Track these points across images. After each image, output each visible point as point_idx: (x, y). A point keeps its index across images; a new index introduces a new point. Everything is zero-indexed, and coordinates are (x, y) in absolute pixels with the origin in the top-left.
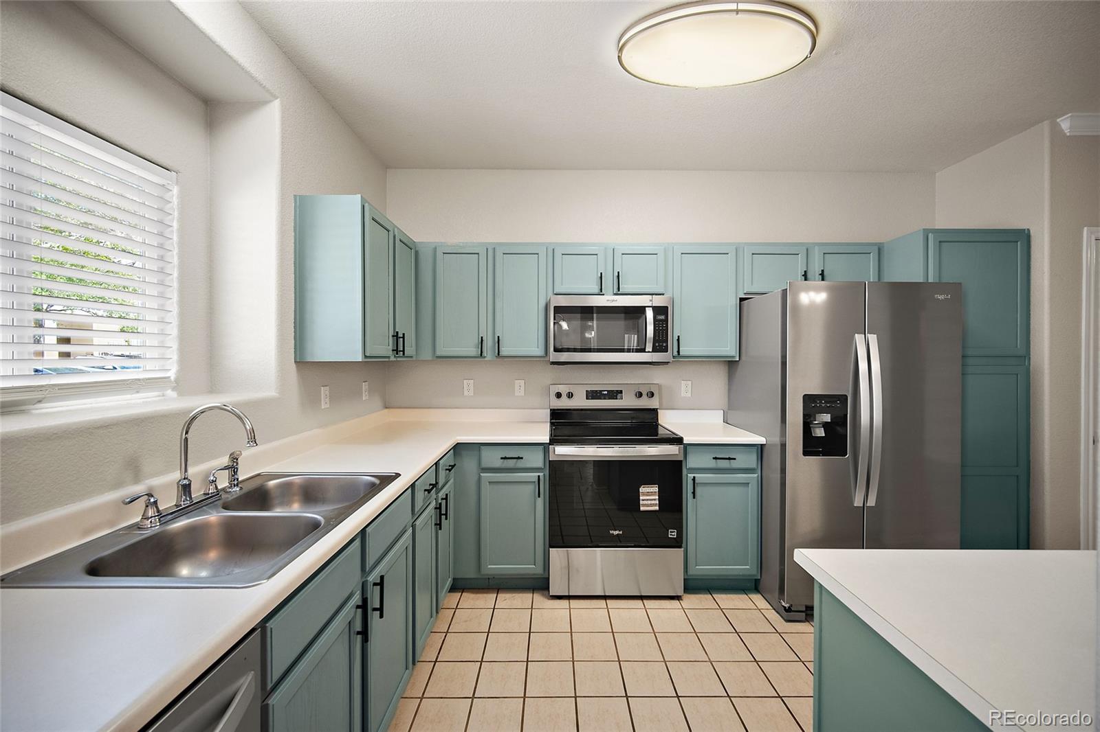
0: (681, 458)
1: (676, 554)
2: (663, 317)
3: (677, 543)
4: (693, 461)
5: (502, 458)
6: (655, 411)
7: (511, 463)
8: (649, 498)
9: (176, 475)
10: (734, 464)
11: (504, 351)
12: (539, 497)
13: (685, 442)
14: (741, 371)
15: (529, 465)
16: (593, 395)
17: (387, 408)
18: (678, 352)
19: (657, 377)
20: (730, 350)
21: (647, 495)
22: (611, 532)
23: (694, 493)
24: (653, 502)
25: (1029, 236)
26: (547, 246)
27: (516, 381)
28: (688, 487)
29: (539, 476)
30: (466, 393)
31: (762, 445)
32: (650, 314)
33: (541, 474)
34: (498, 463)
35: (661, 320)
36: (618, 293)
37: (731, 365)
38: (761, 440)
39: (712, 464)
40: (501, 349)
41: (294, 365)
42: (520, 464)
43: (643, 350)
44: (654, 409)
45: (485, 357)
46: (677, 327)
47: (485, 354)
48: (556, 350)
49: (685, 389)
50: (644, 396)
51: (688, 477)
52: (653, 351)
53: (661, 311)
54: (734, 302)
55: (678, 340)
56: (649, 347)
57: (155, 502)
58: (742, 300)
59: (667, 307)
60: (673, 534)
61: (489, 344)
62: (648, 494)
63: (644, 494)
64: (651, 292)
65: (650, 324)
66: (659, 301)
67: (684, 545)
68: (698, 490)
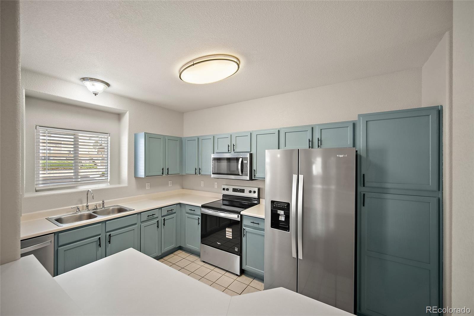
0: (239, 220)
3: (237, 253)
4: (245, 222)
5: (190, 210)
7: (192, 212)
8: (229, 233)
9: (86, 204)
10: (259, 226)
12: (198, 225)
13: (241, 214)
15: (197, 214)
16: (234, 190)
17: (183, 188)
18: (255, 176)
21: (228, 232)
22: (217, 243)
24: (230, 235)
27: (215, 183)
29: (199, 218)
35: (246, 163)
36: (234, 152)
41: (134, 178)
42: (194, 212)
46: (254, 165)
50: (252, 192)
51: (244, 228)
55: (254, 171)
56: (241, 174)
57: (79, 209)
59: (248, 158)
60: (237, 249)
61: (197, 170)
64: (243, 151)
68: (247, 234)
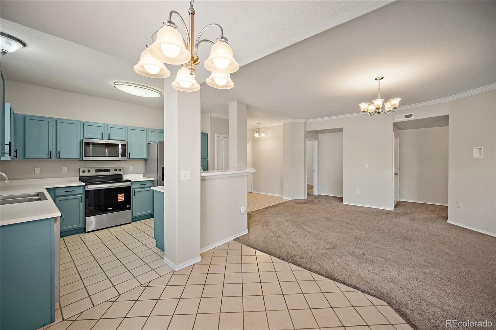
0: (131, 185)
1: (129, 211)
2: (124, 147)
3: (130, 208)
4: (134, 186)
5: (65, 192)
6: (121, 175)
7: (69, 193)
10: (146, 186)
11: (61, 156)
12: (81, 202)
13: (132, 181)
14: (148, 162)
15: (77, 193)
16: (98, 171)
18: (129, 157)
19: (122, 165)
20: (145, 156)
22: (108, 209)
23: (134, 195)
24: (122, 198)
25: (208, 135)
26: (81, 122)
27: (63, 167)
28: (132, 193)
29: (81, 196)
30: (36, 173)
31: (153, 180)
32: (120, 146)
33: (82, 195)
34: (64, 194)
35: (124, 148)
36: (109, 139)
37: (146, 160)
38: (153, 179)
39: (140, 186)
40: (60, 156)
42: (73, 193)
43: (118, 157)
44: (121, 174)
45: (52, 159)
46: (129, 150)
47: (52, 157)
48: (85, 156)
49: (131, 168)
50: (118, 170)
51: (132, 191)
52: (121, 157)
53: (124, 146)
54: (146, 144)
55: (129, 154)
56: (120, 156)
58: (148, 143)
59: (126, 145)
60: (128, 206)
61: (54, 154)
62: (120, 196)
63: (119, 197)
64: (121, 139)
65: (120, 149)
66: (123, 143)
67: (131, 209)
68: (136, 193)
